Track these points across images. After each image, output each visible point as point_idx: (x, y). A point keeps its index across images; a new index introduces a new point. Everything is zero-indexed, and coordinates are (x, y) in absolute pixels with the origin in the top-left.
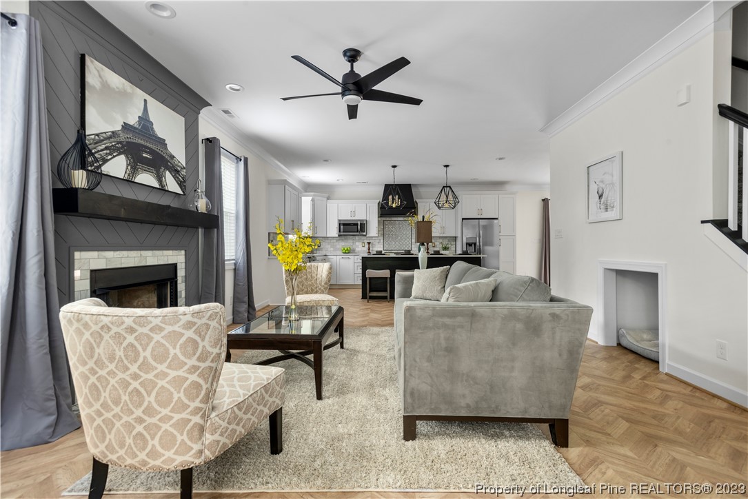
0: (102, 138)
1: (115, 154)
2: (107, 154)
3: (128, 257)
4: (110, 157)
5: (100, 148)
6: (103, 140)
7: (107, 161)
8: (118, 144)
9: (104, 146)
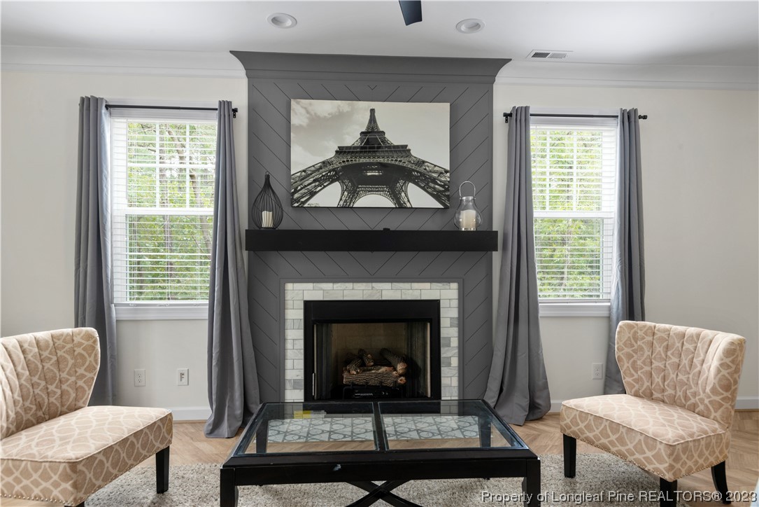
0: (309, 172)
1: (325, 184)
2: (315, 186)
3: (353, 289)
4: (320, 188)
5: (306, 183)
6: (311, 174)
7: (316, 193)
8: (330, 172)
9: (312, 179)
